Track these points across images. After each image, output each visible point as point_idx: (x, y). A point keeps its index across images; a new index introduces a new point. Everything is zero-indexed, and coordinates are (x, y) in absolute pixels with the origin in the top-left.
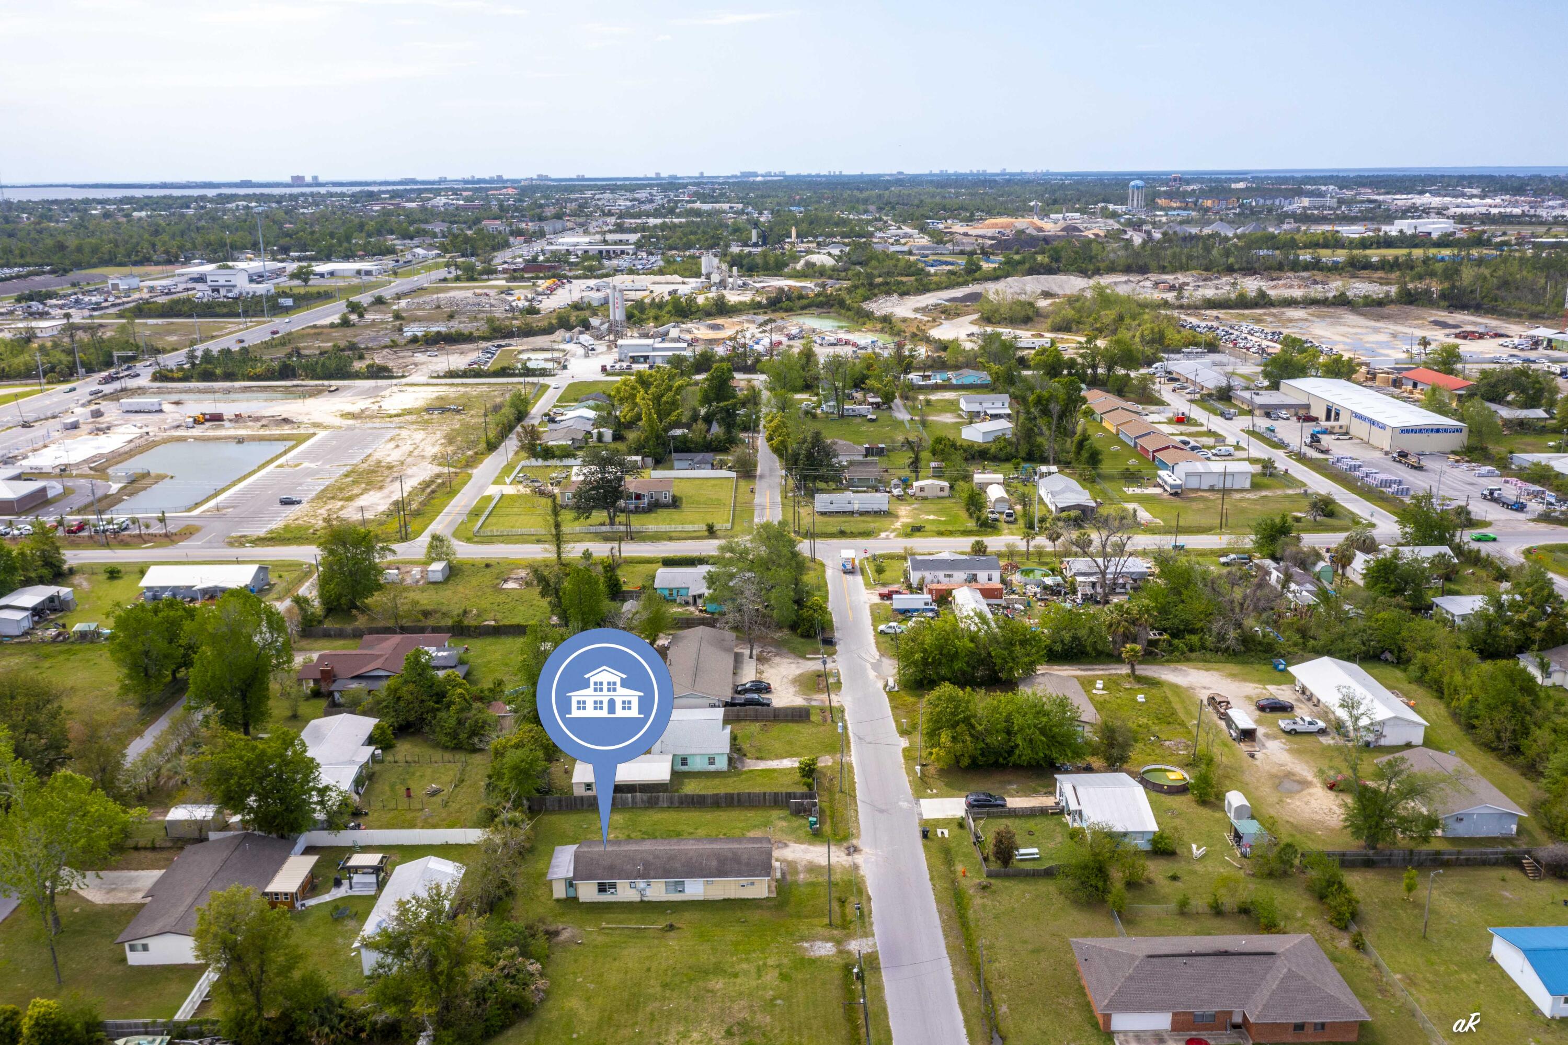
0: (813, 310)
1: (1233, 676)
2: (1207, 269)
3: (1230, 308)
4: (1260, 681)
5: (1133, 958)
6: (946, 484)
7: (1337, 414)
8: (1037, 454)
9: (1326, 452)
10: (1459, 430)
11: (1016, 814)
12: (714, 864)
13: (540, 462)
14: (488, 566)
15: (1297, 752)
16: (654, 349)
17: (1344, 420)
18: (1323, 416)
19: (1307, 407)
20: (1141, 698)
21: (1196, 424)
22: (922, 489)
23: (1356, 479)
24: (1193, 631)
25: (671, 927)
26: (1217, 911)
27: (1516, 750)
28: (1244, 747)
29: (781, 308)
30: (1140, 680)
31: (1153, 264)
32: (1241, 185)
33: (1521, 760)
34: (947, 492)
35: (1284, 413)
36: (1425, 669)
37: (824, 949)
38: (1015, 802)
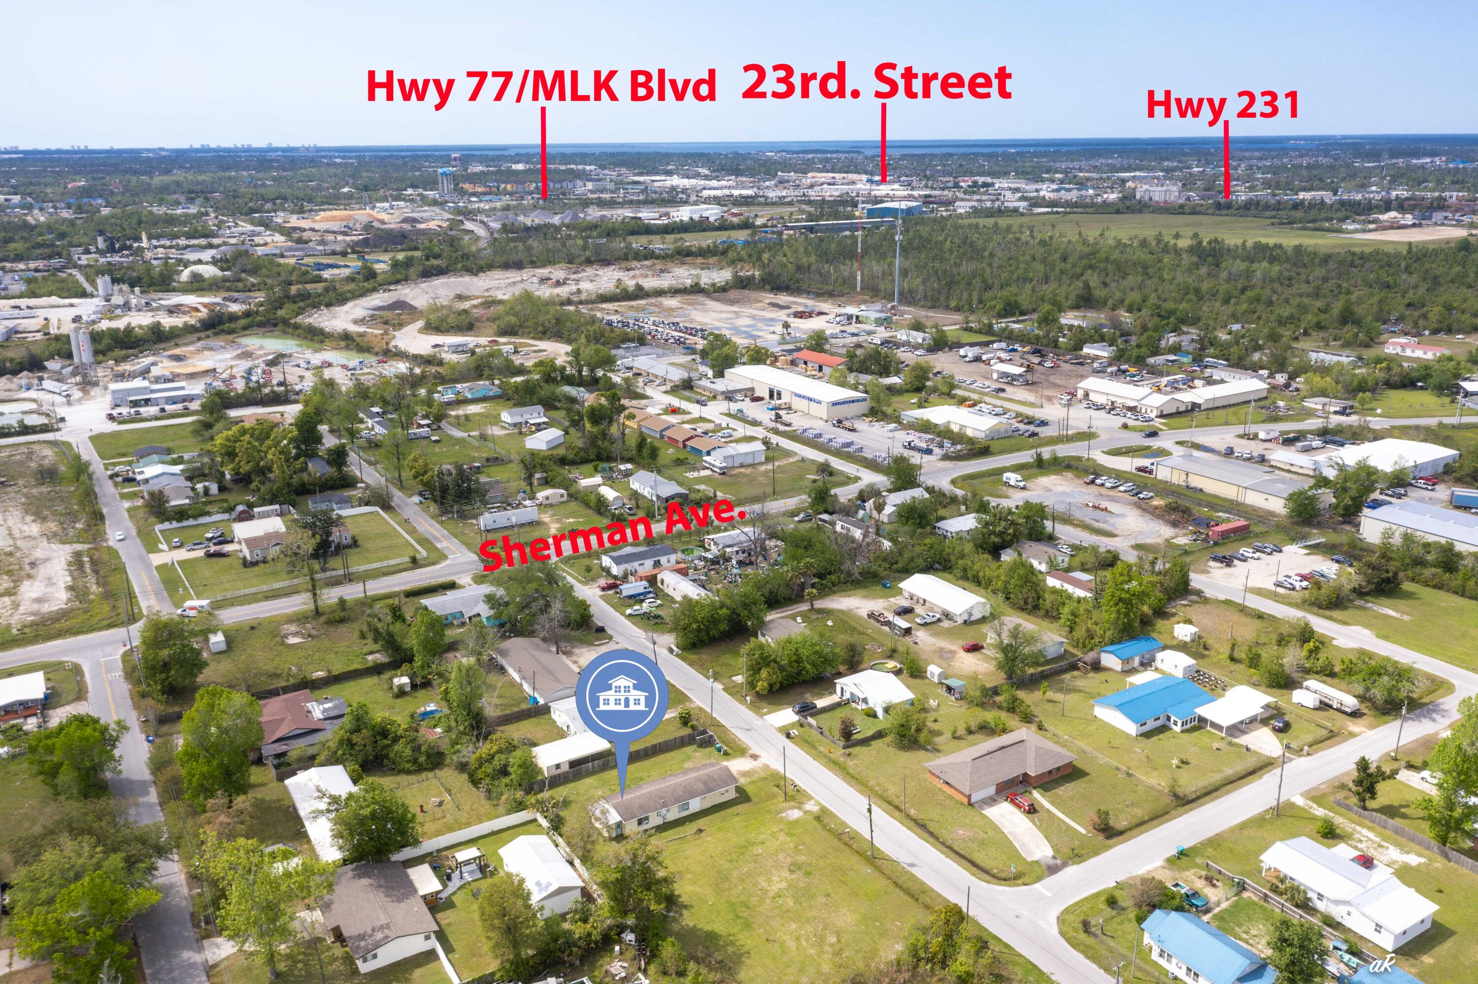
0: (255, 330)
1: (866, 597)
2: (570, 262)
3: (618, 300)
4: (882, 597)
5: (966, 763)
6: (562, 491)
7: (779, 394)
8: (604, 455)
9: (789, 425)
10: (865, 400)
11: (824, 710)
12: (701, 786)
13: (175, 524)
14: (253, 628)
15: (936, 635)
16: (153, 391)
17: (785, 399)
18: (767, 396)
19: (752, 389)
20: (830, 623)
21: (685, 412)
22: (547, 498)
23: (823, 444)
24: (830, 573)
25: (700, 831)
26: (970, 732)
27: (1036, 607)
28: (908, 639)
29: (223, 331)
30: (820, 611)
31: (526, 261)
32: (520, 167)
33: (1042, 612)
34: (565, 498)
35: (739, 396)
36: (965, 570)
37: (795, 814)
38: (820, 703)
